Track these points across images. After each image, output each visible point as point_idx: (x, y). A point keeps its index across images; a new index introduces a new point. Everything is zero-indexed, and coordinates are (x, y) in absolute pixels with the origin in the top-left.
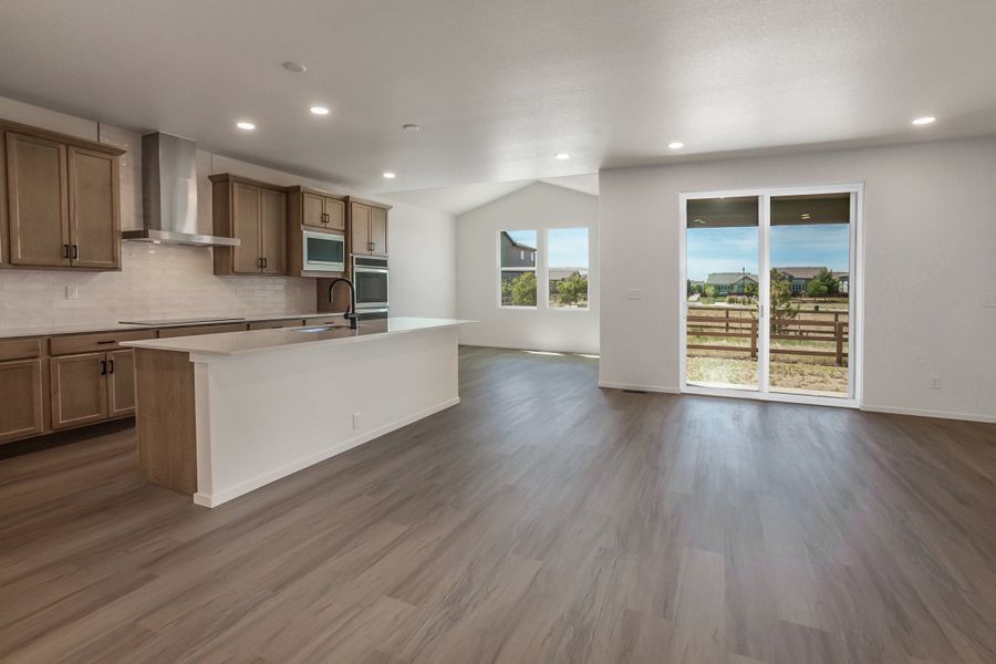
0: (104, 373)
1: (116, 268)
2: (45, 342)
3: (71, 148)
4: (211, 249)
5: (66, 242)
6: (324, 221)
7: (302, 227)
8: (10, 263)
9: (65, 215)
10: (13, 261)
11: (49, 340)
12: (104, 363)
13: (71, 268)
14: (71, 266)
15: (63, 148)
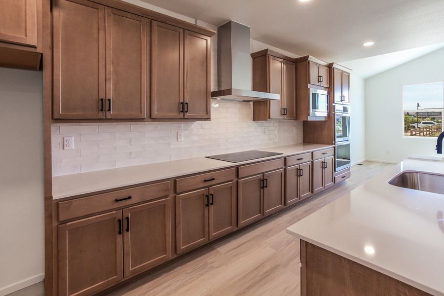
0: (207, 205)
1: (208, 119)
2: (173, 182)
3: (186, 31)
4: (251, 103)
5: (182, 101)
6: (319, 81)
7: (309, 86)
8: (150, 117)
9: (181, 80)
10: (153, 117)
11: (175, 181)
12: (207, 196)
13: (184, 119)
14: (184, 118)
15: (181, 31)
